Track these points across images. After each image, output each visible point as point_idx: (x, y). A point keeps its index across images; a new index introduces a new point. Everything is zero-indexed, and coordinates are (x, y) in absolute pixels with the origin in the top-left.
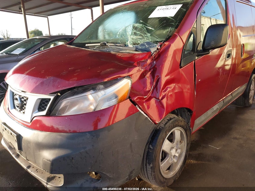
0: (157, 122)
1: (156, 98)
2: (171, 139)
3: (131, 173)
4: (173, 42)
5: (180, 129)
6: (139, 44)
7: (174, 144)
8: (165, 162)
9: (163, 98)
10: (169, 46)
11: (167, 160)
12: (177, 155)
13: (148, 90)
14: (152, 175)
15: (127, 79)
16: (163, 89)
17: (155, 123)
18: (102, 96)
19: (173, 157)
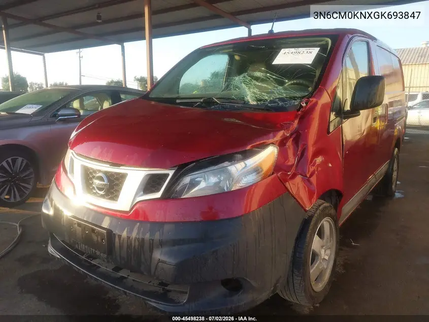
0: (307, 209)
1: (301, 175)
2: (321, 234)
3: (278, 281)
4: (320, 99)
5: (329, 220)
6: (267, 100)
7: (324, 241)
8: (315, 268)
9: (311, 175)
10: (316, 104)
11: (316, 265)
12: (327, 258)
13: (290, 163)
14: (301, 285)
15: (273, 147)
16: (311, 162)
17: (305, 210)
18: (242, 169)
19: (322, 261)
